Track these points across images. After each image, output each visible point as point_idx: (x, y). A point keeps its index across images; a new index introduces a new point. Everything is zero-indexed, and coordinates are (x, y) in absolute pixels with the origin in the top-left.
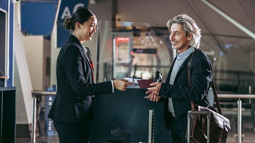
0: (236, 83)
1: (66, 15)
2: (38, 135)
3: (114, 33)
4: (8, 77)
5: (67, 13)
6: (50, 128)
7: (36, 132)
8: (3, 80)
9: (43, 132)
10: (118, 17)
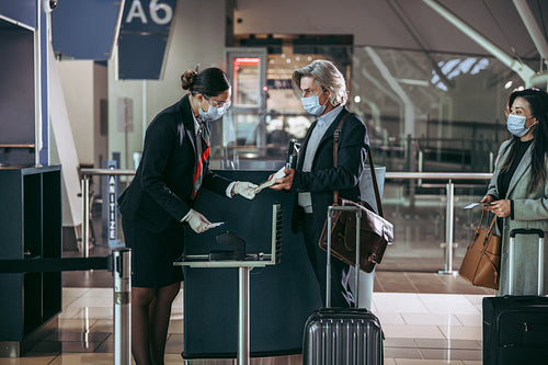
0: (467, 146)
1: (136, 15)
2: (92, 246)
3: (230, 49)
4: (41, 146)
5: (137, 11)
6: (112, 234)
7: (90, 240)
8: (32, 150)
9: (99, 241)
10: (237, 15)
